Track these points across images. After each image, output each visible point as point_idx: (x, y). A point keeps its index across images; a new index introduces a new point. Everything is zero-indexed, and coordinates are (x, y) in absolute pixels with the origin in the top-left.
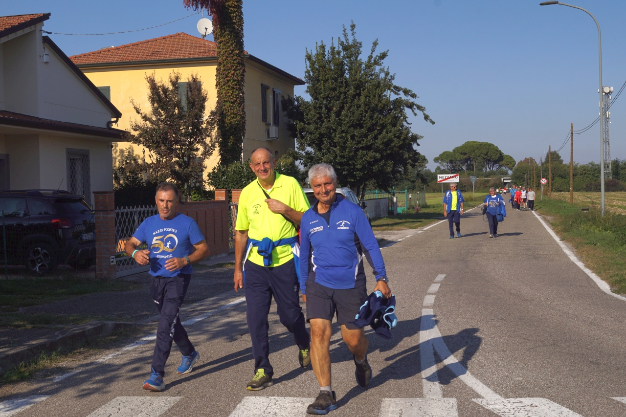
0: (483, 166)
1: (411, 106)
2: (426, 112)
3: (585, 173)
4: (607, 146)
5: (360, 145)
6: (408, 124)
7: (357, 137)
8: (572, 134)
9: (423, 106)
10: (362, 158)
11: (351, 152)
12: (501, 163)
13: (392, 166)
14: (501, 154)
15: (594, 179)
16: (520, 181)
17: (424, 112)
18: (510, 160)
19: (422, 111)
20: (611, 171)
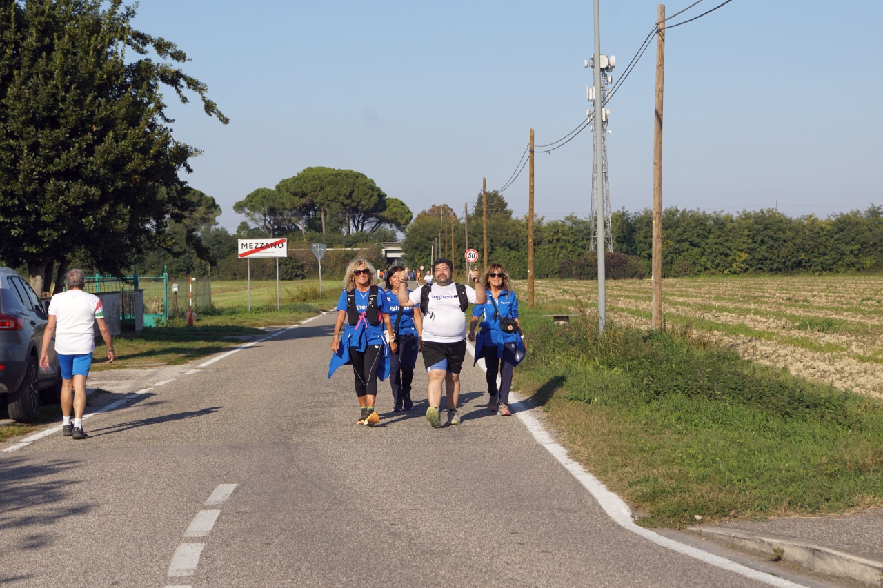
0: (341, 223)
1: (173, 79)
2: (209, 96)
3: (558, 240)
5: (52, 168)
6: (167, 120)
7: (44, 147)
8: (532, 152)
9: (200, 80)
10: (55, 198)
11: (30, 184)
12: (382, 215)
13: (127, 218)
14: (381, 196)
16: (421, 255)
17: (204, 95)
18: (400, 210)
19: (200, 92)
20: (610, 235)
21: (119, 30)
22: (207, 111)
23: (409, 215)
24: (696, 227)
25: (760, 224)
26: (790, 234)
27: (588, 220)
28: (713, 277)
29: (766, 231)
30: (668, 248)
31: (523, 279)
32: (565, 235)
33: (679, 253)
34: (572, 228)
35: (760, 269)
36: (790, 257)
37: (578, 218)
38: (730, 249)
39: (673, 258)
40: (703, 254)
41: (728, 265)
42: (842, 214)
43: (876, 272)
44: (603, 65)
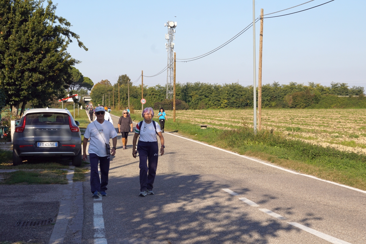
1: (66, 33)
2: (80, 40)
3: (153, 94)
5: (26, 68)
8: (175, 61)
9: (77, 34)
11: (19, 74)
14: (82, 76)
16: (98, 100)
17: (78, 39)
18: (89, 82)
19: (77, 38)
20: (174, 93)
21: (50, 14)
22: (79, 46)
23: (92, 84)
25: (232, 89)
26: (243, 93)
27: (165, 86)
28: (214, 109)
29: (234, 92)
30: (196, 98)
31: (139, 110)
32: (156, 92)
33: (200, 100)
34: (159, 90)
35: (232, 106)
36: (243, 102)
37: (161, 86)
38: (220, 98)
39: (198, 102)
40: (209, 100)
41: (220, 105)
43: (277, 108)
44: (172, 26)
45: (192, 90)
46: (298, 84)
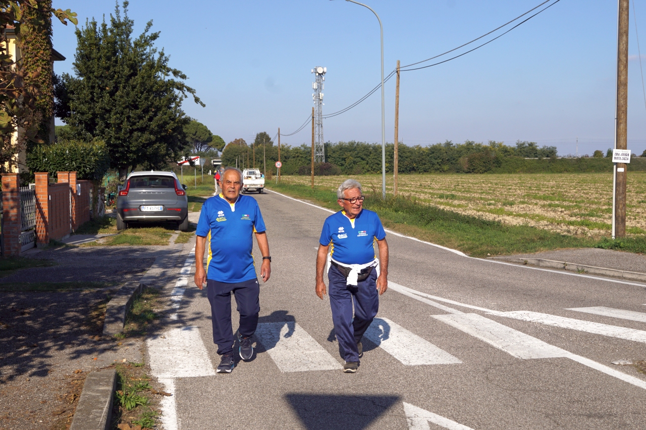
1: (181, 87)
2: (197, 95)
3: (298, 156)
4: (320, 128)
5: (135, 127)
7: (133, 118)
9: (193, 88)
10: (137, 140)
11: (127, 134)
12: (210, 144)
13: (165, 149)
14: (210, 134)
15: (307, 162)
17: (194, 94)
18: (219, 141)
20: (323, 154)
21: (162, 67)
22: (196, 102)
23: (224, 144)
24: (364, 151)
26: (408, 154)
30: (351, 160)
32: (301, 154)
33: (356, 163)
34: (305, 151)
36: (408, 165)
38: (380, 161)
39: (353, 165)
40: (367, 164)
41: (380, 169)
42: (433, 145)
43: (449, 172)
44: (321, 72)
45: (346, 151)
46: (476, 143)
